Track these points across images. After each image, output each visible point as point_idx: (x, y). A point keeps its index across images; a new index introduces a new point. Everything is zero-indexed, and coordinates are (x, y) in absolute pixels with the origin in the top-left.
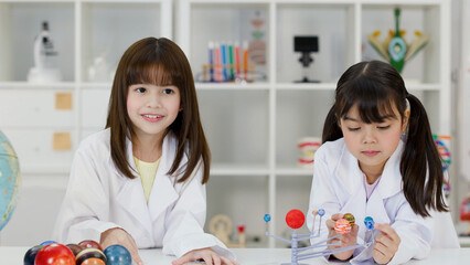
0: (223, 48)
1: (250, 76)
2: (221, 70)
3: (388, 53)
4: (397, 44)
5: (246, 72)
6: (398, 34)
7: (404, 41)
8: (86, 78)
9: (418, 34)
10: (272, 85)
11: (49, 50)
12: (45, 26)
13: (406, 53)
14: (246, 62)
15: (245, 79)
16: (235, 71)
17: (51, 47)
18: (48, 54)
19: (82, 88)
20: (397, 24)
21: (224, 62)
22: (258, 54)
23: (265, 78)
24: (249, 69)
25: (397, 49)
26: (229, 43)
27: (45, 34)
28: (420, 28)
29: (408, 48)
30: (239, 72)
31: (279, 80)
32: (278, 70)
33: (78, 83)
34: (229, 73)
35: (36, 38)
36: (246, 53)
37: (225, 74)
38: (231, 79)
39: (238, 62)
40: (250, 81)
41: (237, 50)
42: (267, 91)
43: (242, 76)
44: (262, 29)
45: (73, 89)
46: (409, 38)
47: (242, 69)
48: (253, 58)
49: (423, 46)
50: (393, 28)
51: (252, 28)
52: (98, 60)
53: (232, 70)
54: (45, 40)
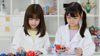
0: (46, 6)
1: (53, 13)
2: (46, 12)
3: (86, 8)
4: (88, 6)
5: (52, 12)
6: (89, 3)
7: (90, 5)
8: (13, 14)
9: (93, 3)
10: (58, 16)
11: (4, 7)
12: (3, 1)
13: (90, 8)
14: (52, 10)
15: (52, 14)
16: (49, 12)
17: (5, 6)
18: (4, 8)
19: (12, 16)
20: (88, 1)
21: (47, 10)
22: (55, 8)
23: (56, 14)
24: (53, 12)
25: (88, 7)
26: (48, 5)
27: (3, 3)
28: (94, 2)
29: (91, 7)
30: (50, 12)
31: (60, 14)
32: (60, 12)
33: (11, 15)
34: (48, 13)
35: (1, 4)
36: (52, 8)
37: (47, 13)
38: (48, 14)
39: (50, 10)
40: (53, 15)
41: (50, 7)
42: (57, 17)
43: (51, 13)
44: (56, 2)
45: (10, 16)
46: (91, 4)
47: (51, 12)
48: (54, 9)
49: (95, 6)
50: (87, 2)
51: (53, 2)
52: (16, 10)
53: (48, 12)
54: (3, 5)
